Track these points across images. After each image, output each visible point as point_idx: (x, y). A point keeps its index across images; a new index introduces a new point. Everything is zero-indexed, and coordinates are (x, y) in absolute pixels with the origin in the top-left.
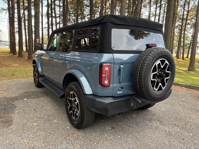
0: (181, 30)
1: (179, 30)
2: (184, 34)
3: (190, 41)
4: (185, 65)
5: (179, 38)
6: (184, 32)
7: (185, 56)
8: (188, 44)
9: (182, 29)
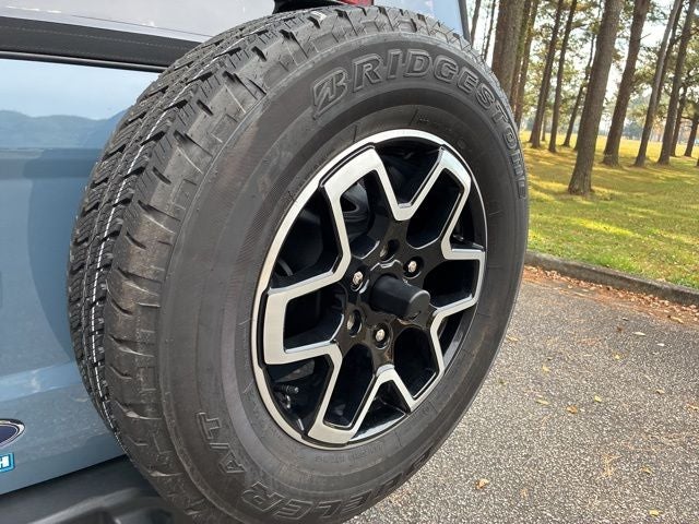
0: (551, 46)
1: (544, 46)
2: (562, 61)
3: (578, 89)
4: (559, 172)
5: (545, 74)
6: (562, 54)
7: (560, 139)
8: (573, 98)
9: (557, 44)
